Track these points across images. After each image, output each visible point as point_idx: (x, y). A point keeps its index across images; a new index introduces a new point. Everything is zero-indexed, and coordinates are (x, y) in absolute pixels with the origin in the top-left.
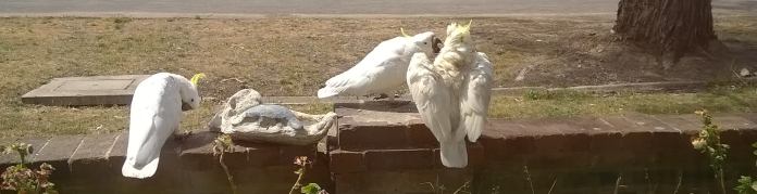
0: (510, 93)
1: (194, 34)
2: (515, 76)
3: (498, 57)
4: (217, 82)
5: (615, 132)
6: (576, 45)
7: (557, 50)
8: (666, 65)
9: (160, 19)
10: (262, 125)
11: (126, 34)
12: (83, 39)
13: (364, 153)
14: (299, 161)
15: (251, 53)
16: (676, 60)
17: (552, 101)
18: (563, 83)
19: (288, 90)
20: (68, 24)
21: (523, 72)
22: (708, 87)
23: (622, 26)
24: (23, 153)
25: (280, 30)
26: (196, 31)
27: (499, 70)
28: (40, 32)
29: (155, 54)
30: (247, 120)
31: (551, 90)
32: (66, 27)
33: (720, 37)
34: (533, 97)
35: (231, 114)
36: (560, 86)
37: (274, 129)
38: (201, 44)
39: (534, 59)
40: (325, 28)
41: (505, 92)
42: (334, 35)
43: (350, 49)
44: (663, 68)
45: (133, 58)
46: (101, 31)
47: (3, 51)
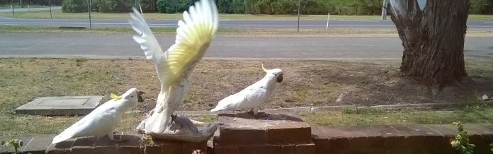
0: (332, 109)
1: (128, 70)
2: (336, 98)
3: (324, 86)
5: (400, 135)
6: (375, 78)
7: (364, 81)
8: (434, 92)
9: (106, 60)
10: (171, 129)
11: (84, 69)
12: (55, 72)
14: (195, 152)
16: (441, 88)
17: (360, 115)
18: (367, 103)
19: (189, 106)
20: (46, 62)
21: (341, 96)
22: (461, 107)
23: (405, 67)
24: (16, 146)
26: (129, 68)
27: (325, 94)
28: (28, 68)
29: (102, 82)
31: (359, 108)
32: (45, 65)
33: (469, 75)
34: (348, 112)
36: (365, 105)
38: (132, 76)
39: (348, 87)
40: (212, 66)
41: (329, 109)
42: (219, 71)
43: (229, 80)
44: (432, 94)
45: (88, 85)
46: (68, 67)
47: (3, 80)
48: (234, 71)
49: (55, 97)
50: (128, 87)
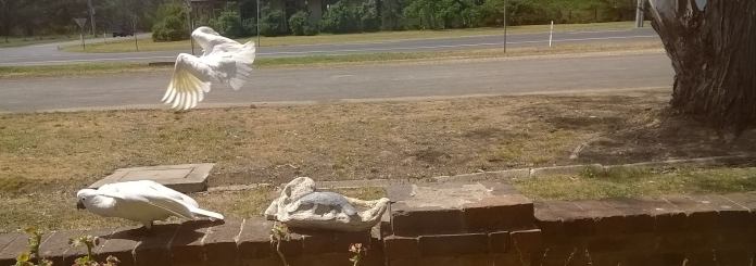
0: (565, 171)
1: (250, 122)
2: (569, 154)
3: (550, 135)
4: (272, 168)
5: (678, 211)
7: (613, 124)
8: (729, 137)
9: (217, 109)
10: (316, 212)
11: (185, 125)
12: (144, 130)
13: (417, 239)
14: (353, 248)
15: (304, 139)
16: (739, 132)
17: (609, 179)
18: (620, 160)
19: (341, 174)
20: (130, 115)
21: (577, 149)
23: (679, 101)
24: (90, 245)
25: (331, 115)
26: (251, 120)
27: (552, 149)
28: (105, 125)
29: (213, 143)
30: (303, 207)
31: (607, 167)
32: (127, 119)
34: (589, 174)
35: (287, 202)
36: (616, 163)
37: (328, 216)
38: (256, 132)
39: (589, 136)
40: (375, 111)
41: (559, 171)
42: (384, 118)
43: (400, 132)
44: (725, 142)
45: (193, 147)
46: (162, 122)
47: (71, 144)
48: (408, 117)
49: (145, 168)
50: (250, 148)
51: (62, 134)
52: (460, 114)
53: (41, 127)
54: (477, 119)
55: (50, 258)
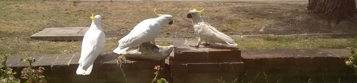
0: (257, 37)
1: (109, 9)
2: (259, 29)
3: (251, 20)
4: (119, 30)
5: (308, 57)
6: (289, 14)
7: (279, 17)
8: (333, 25)
9: (94, 2)
10: (139, 51)
11: (79, 9)
12: (59, 10)
13: (187, 65)
14: (156, 68)
15: (135, 18)
16: (338, 23)
17: (277, 42)
18: (283, 33)
20: (52, 3)
21: (263, 27)
22: (353, 36)
23: (311, 7)
24: (31, 62)
25: (149, 7)
26: (110, 7)
27: (251, 26)
28: (40, 7)
31: (276, 36)
32: (51, 5)
34: (269, 39)
36: (281, 34)
37: (145, 53)
38: (112, 13)
39: (268, 22)
40: (169, 6)
41: (254, 37)
42: (174, 9)
43: (181, 16)
44: (331, 27)
45: (81, 19)
46: (67, 7)
47: (23, 15)
49: (58, 28)
50: (109, 21)
51: (19, 10)
52: (210, 9)
53: (9, 7)
54: (217, 11)
55: (11, 68)
